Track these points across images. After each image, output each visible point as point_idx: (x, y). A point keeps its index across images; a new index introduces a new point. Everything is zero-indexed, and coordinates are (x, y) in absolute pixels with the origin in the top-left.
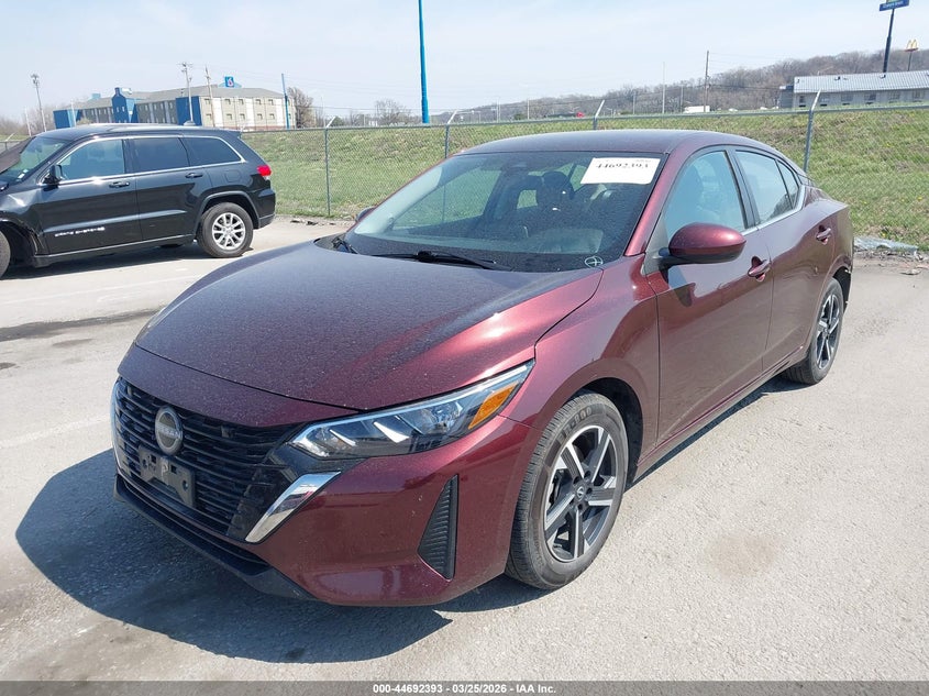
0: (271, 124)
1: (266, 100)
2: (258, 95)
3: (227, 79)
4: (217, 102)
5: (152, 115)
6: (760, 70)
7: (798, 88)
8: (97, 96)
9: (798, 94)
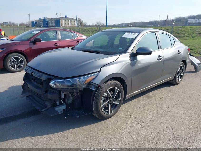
0: (74, 26)
1: (73, 21)
2: (72, 20)
3: (66, 16)
4: (63, 21)
5: (53, 23)
6: (185, 17)
7: (188, 22)
8: (40, 19)
9: (188, 23)
